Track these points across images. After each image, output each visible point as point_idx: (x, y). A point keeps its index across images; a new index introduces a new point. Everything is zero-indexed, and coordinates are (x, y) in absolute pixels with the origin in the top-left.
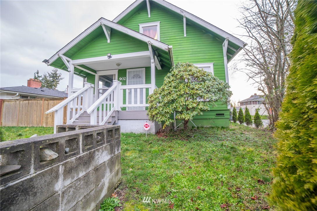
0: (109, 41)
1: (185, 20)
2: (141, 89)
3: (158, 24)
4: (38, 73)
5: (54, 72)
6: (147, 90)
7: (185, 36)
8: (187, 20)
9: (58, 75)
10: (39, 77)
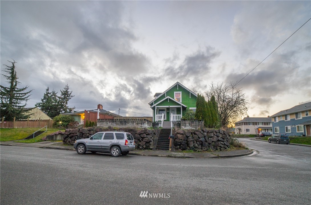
0: (168, 101)
1: (190, 94)
2: (175, 116)
3: (181, 92)
4: (48, 90)
5: (65, 90)
6: (180, 116)
7: (190, 98)
8: (191, 94)
9: (69, 93)
10: (48, 93)
